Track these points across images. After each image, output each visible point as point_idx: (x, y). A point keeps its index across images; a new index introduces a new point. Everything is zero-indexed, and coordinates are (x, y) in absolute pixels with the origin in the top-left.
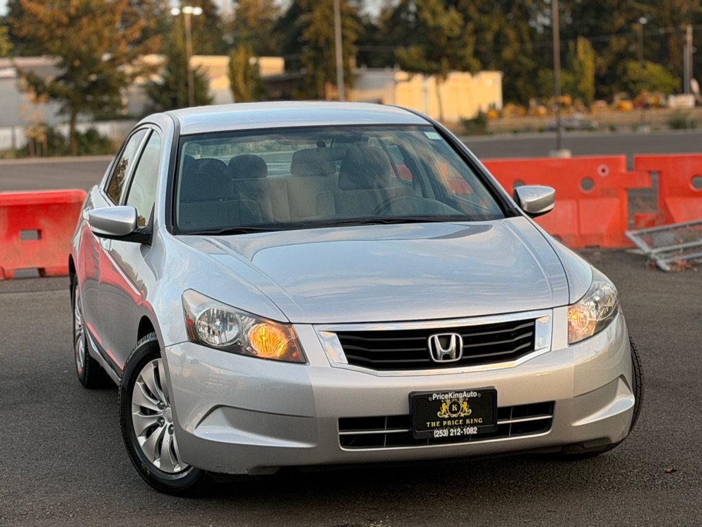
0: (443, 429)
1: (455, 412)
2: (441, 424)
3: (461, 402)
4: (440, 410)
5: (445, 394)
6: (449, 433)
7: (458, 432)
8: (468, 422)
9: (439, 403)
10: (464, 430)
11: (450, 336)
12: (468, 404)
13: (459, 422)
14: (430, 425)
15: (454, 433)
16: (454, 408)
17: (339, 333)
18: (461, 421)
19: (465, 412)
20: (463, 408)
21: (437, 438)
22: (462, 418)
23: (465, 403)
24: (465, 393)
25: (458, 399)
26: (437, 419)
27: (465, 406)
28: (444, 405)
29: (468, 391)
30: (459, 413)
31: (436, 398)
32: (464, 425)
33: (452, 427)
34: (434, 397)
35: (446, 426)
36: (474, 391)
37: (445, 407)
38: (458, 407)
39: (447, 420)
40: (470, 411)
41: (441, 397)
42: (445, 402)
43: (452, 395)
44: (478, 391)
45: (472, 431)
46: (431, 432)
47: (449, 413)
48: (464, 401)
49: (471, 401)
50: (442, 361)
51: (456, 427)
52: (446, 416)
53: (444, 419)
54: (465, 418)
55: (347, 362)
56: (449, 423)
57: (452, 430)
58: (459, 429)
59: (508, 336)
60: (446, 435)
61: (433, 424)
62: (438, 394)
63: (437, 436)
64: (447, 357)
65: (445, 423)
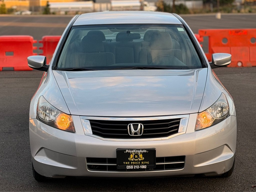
0: (131, 165)
1: (136, 158)
2: (130, 163)
3: (139, 154)
4: (130, 157)
5: (132, 150)
6: (134, 167)
7: (138, 167)
8: (142, 163)
9: (129, 154)
10: (141, 166)
11: (138, 125)
12: (142, 155)
13: (138, 163)
14: (125, 163)
15: (136, 167)
16: (136, 157)
17: (90, 120)
19: (141, 159)
20: (140, 157)
21: (128, 169)
22: (140, 161)
23: (141, 155)
24: (141, 150)
25: (138, 153)
26: (128, 161)
29: (142, 150)
30: (139, 159)
31: (128, 152)
32: (141, 164)
33: (135, 165)
34: (127, 152)
35: (132, 164)
36: (145, 150)
37: (132, 156)
38: (138, 156)
39: (133, 161)
40: (144, 158)
41: (130, 151)
42: (132, 154)
43: (135, 151)
44: (147, 150)
45: (144, 167)
46: (125, 166)
47: (134, 159)
48: (141, 154)
49: (144, 154)
50: (133, 135)
51: (137, 165)
52: (133, 160)
53: (131, 161)
54: (141, 161)
55: (92, 133)
56: (134, 163)
57: (135, 166)
58: (138, 166)
59: (167, 125)
60: (132, 168)
61: (127, 163)
62: (128, 150)
63: (128, 168)
64: (136, 133)
65: (132, 163)
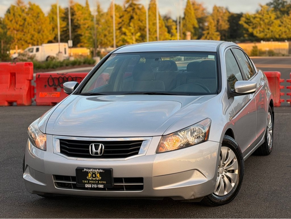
0: (89, 184)
1: (94, 178)
2: (89, 182)
3: (96, 173)
4: (88, 176)
5: (89, 169)
6: (92, 186)
7: (96, 186)
8: (100, 182)
9: (87, 173)
11: (99, 145)
12: (99, 175)
13: (96, 182)
14: (84, 182)
15: (94, 186)
16: (94, 176)
17: (60, 140)
18: (97, 182)
19: (98, 178)
20: (97, 176)
21: (86, 188)
22: (97, 180)
23: (98, 174)
24: (97, 169)
26: (87, 180)
27: (98, 175)
28: (89, 174)
29: (99, 169)
30: (96, 178)
31: (85, 171)
32: (98, 184)
33: (93, 184)
34: (85, 170)
35: (91, 183)
36: (101, 169)
37: (90, 175)
38: (96, 175)
39: (91, 180)
40: (101, 178)
41: (88, 170)
42: (90, 173)
43: (92, 170)
44: (103, 169)
45: (101, 186)
46: (84, 185)
47: (92, 178)
48: (98, 173)
49: (100, 173)
50: (94, 155)
51: (95, 184)
52: (91, 179)
53: (90, 180)
54: (99, 180)
55: (60, 152)
56: (92, 182)
57: (93, 185)
58: (96, 185)
60: (90, 187)
61: (85, 182)
62: (86, 169)
63: (87, 187)
64: (97, 153)
65: (90, 182)
